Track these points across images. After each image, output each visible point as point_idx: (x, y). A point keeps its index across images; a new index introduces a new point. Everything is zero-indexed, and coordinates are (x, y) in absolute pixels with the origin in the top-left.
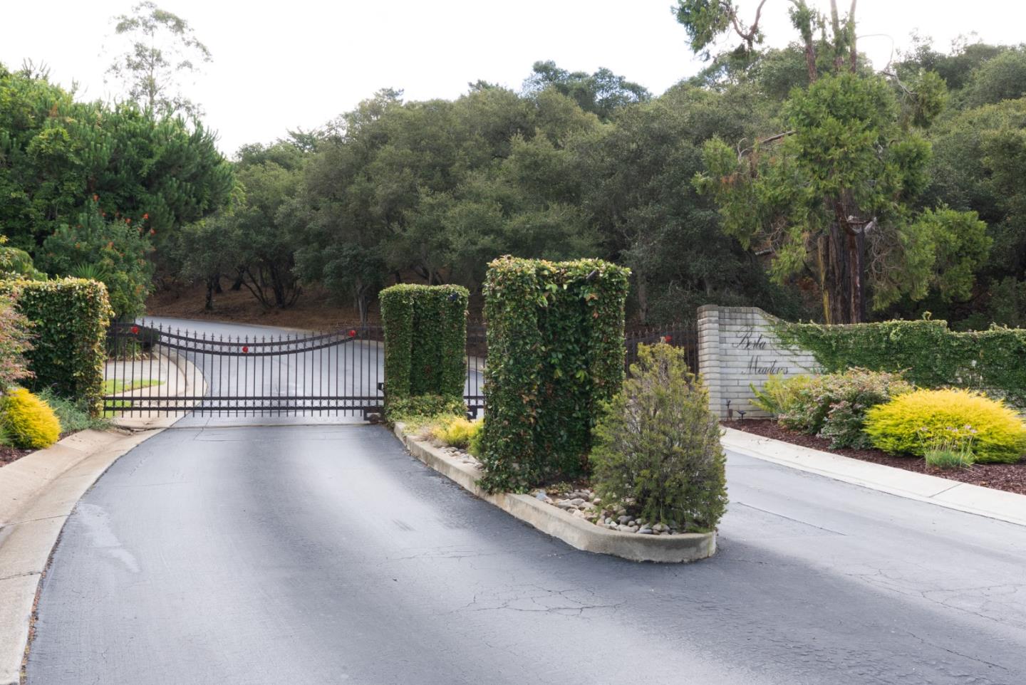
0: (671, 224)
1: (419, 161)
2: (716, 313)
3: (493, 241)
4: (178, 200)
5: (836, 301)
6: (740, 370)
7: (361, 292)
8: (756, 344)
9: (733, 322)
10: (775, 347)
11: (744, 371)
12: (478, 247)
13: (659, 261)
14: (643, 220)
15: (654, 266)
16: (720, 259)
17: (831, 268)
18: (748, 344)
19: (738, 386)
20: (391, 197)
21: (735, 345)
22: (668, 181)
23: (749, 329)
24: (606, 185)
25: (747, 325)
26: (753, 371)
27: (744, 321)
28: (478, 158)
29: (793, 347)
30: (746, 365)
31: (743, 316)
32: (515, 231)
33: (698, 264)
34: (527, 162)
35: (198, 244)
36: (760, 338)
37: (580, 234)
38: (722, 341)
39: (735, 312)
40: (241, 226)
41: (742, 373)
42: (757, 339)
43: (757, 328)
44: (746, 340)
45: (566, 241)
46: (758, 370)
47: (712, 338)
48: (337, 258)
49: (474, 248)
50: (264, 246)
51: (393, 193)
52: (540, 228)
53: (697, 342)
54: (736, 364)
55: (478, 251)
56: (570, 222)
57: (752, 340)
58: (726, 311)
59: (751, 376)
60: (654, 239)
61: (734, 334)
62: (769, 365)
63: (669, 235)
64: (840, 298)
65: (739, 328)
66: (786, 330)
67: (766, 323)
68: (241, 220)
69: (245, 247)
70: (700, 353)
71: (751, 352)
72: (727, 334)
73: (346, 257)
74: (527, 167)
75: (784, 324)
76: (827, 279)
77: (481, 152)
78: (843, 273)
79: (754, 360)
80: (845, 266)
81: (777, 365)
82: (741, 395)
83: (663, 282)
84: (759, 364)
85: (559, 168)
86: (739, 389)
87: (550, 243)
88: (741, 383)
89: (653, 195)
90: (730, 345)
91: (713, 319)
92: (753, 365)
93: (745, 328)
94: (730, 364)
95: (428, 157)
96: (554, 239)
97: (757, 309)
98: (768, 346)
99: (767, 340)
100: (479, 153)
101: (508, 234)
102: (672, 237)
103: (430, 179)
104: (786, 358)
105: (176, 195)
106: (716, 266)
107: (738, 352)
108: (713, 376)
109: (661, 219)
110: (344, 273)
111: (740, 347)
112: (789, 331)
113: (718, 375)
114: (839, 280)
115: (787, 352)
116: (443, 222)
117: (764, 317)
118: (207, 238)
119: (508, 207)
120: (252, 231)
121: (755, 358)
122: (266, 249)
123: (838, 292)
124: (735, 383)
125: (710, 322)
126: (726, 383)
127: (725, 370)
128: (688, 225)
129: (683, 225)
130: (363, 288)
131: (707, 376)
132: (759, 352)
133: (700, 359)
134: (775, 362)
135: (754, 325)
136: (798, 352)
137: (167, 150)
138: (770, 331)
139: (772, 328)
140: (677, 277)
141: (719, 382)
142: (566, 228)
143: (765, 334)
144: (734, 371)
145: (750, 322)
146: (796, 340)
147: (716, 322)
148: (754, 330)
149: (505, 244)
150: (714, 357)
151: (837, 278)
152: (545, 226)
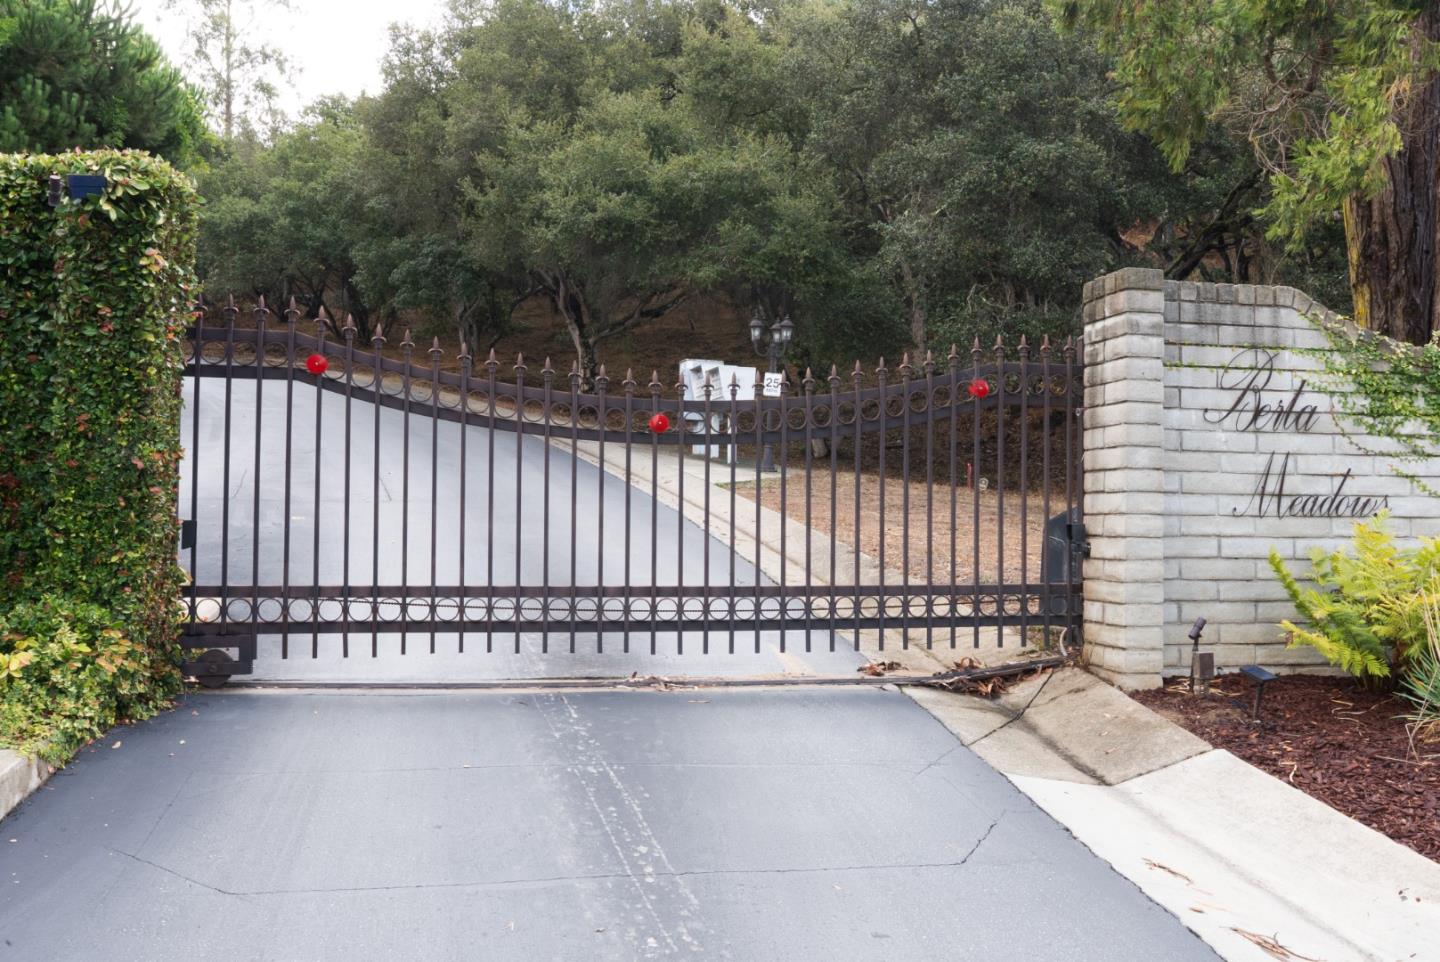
0: (977, 170)
1: (524, 75)
2: (1155, 299)
3: (629, 204)
4: (51, 121)
5: (1390, 309)
6: (1227, 504)
7: (461, 317)
8: (1283, 414)
9: (1208, 334)
10: (1348, 424)
11: (1242, 505)
12: (598, 215)
13: (951, 244)
14: (919, 163)
15: (939, 254)
16: (1073, 243)
17: (1377, 229)
18: (1258, 412)
19: (1219, 557)
20: (469, 136)
21: (1212, 416)
22: (973, 84)
23: (1262, 359)
24: (853, 104)
25: (1254, 347)
26: (1270, 505)
27: (1245, 335)
28: (633, 74)
29: (1410, 427)
30: (1250, 484)
31: (1244, 315)
32: (669, 185)
33: (1030, 249)
34: (708, 67)
35: (225, 240)
36: (1299, 392)
37: (794, 192)
38: (1173, 399)
39: (1217, 301)
40: (293, 213)
41: (1235, 514)
42: (1287, 398)
43: (1287, 359)
44: (1250, 400)
45: (769, 204)
46: (1286, 502)
47: (1140, 389)
48: (413, 258)
49: (589, 217)
50: (325, 244)
51: (473, 130)
52: (719, 180)
53: (1079, 401)
54: (1214, 480)
55: (598, 223)
56: (779, 169)
57: (1270, 400)
58: (1184, 294)
59: (1262, 525)
60: (941, 202)
61: (1210, 378)
62: (1325, 488)
63: (971, 191)
64: (1401, 302)
65: (1226, 356)
66: (1386, 368)
67: (1322, 341)
68: (291, 204)
69: (296, 245)
70: (1090, 439)
71: (1267, 441)
72: (1186, 376)
73: (427, 255)
74: (707, 76)
75: (1381, 344)
76: (1366, 256)
77: (638, 66)
78: (1412, 243)
79: (1277, 468)
80: (1415, 225)
81: (1352, 487)
82: (1227, 590)
83: (955, 289)
84: (1293, 484)
85: (765, 76)
86: (1221, 568)
87: (737, 210)
88: (1229, 547)
89: (940, 116)
90: (1195, 417)
91: (1145, 320)
92: (1272, 486)
93: (1247, 358)
94: (1192, 481)
95: (540, 67)
96: (748, 203)
97: (1287, 293)
98: (1323, 422)
99: (1321, 402)
100: (635, 67)
101: (656, 189)
102: (977, 197)
103: (542, 108)
104: (1384, 465)
105: (46, 113)
106: (1065, 256)
107: (1220, 439)
108: (1138, 524)
109: (954, 164)
110: (423, 282)
111: (1229, 422)
112: (1396, 371)
113: (1156, 524)
114: (1397, 259)
115: (1387, 443)
116: (543, 172)
117: (1315, 319)
118: (239, 231)
119: (661, 142)
120: (306, 221)
121: (1279, 461)
122: (329, 250)
123: (1398, 289)
124: (1209, 547)
125: (1134, 330)
126: (1178, 546)
127: (1179, 503)
128: (1011, 171)
129: (1001, 171)
130: (465, 310)
131: (1118, 525)
132: (1290, 441)
133: (1088, 459)
134: (1346, 476)
135: (1278, 347)
136: (1426, 445)
137: (22, 26)
138: (1332, 370)
139: (1339, 360)
140: (982, 278)
141: (1158, 548)
142: (769, 179)
143: (1313, 379)
144: (1208, 504)
145: (1266, 336)
146: (1420, 403)
147: (1155, 330)
148: (1277, 364)
149: (650, 209)
150: (1143, 457)
151: (1394, 253)
152: (729, 176)
